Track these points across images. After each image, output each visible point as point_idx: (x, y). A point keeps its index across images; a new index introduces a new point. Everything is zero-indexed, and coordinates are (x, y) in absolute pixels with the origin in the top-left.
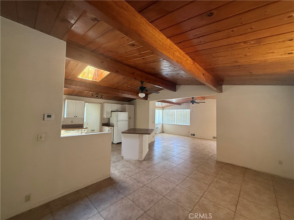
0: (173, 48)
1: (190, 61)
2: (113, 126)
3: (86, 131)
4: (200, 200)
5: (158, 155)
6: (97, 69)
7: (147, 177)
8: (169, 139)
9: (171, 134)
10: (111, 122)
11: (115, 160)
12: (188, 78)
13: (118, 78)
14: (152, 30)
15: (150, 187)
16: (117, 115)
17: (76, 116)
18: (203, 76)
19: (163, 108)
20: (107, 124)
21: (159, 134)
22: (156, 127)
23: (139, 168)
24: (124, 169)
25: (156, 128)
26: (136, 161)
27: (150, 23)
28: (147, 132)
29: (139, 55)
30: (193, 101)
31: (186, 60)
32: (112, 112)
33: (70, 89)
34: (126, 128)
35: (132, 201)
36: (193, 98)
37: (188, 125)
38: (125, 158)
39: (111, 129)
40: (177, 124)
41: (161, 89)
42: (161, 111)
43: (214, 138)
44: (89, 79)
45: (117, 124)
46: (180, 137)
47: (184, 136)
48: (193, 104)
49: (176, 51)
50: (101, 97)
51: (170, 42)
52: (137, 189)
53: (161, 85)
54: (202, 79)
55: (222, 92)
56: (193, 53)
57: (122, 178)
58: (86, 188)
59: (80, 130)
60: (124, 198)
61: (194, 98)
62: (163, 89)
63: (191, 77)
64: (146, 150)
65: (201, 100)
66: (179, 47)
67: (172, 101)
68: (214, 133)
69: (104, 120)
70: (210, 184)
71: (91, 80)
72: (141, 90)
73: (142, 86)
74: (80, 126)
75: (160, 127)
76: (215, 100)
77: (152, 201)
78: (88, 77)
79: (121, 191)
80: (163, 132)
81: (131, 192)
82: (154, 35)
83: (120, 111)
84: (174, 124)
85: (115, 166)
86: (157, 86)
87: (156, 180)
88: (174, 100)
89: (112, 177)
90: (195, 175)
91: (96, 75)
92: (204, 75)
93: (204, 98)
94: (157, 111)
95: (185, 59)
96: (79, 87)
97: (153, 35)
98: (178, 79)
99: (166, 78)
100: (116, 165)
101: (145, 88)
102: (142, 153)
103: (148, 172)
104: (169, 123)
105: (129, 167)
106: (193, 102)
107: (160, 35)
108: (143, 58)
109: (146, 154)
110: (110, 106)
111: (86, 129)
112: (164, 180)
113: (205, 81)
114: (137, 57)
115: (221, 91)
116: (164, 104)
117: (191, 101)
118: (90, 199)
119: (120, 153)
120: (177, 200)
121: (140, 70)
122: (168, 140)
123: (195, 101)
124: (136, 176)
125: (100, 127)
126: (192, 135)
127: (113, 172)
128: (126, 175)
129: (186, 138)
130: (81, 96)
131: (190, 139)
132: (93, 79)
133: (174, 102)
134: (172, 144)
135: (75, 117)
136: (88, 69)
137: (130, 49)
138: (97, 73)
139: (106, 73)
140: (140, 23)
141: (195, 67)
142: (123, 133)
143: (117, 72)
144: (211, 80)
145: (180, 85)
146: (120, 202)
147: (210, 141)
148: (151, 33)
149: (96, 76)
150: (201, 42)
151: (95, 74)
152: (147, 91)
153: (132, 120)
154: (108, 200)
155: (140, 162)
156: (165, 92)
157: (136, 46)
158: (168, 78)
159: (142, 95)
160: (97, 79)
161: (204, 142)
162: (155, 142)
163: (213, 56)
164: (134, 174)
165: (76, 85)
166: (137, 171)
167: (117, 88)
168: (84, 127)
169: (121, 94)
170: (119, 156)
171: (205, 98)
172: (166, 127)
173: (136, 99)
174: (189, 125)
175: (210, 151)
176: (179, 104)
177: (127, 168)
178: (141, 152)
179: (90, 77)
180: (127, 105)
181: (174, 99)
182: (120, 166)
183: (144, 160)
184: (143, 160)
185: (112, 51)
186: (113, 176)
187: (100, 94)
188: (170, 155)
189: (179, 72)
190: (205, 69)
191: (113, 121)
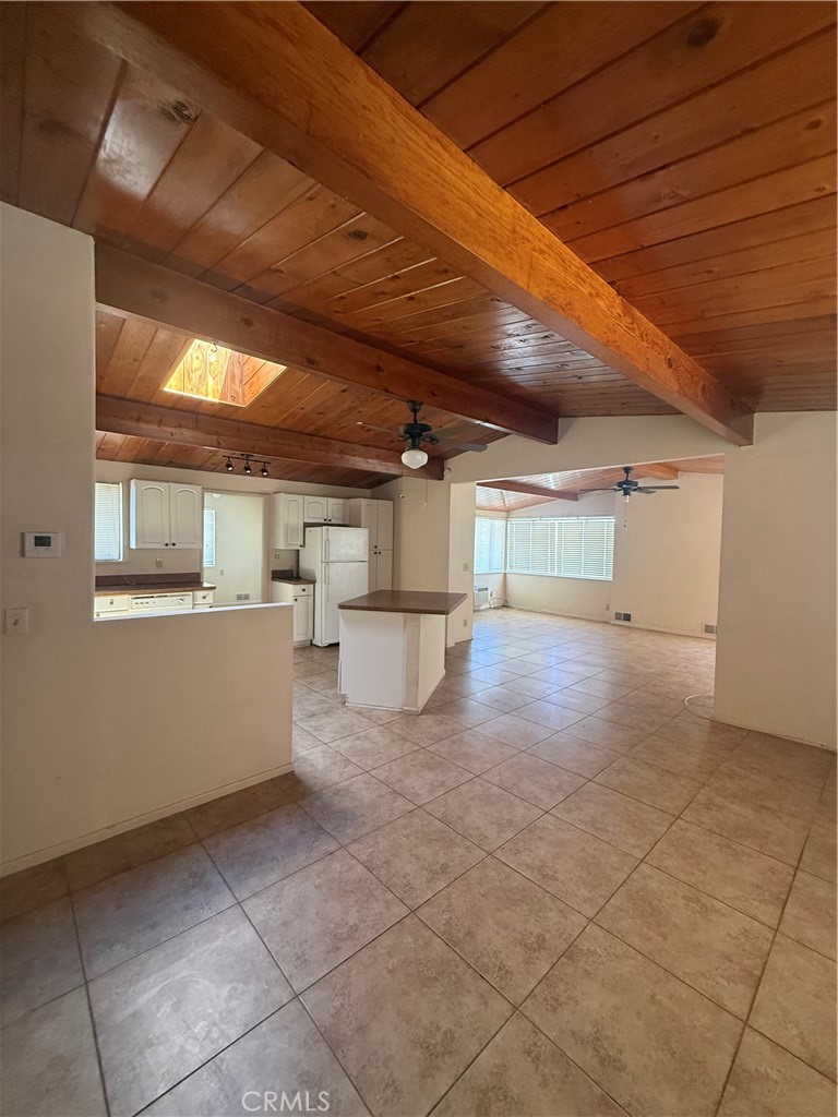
0: (530, 237)
1: (607, 300)
2: (314, 582)
3: (210, 600)
4: (635, 875)
5: (479, 694)
6: (237, 353)
7: (429, 776)
8: (529, 630)
9: (538, 615)
10: (305, 564)
11: (314, 708)
12: (606, 385)
13: (321, 393)
14: (427, 144)
15: (439, 815)
16: (324, 538)
17: (174, 544)
18: (670, 371)
19: (508, 512)
20: (290, 572)
21: (492, 611)
22: (478, 584)
23: (404, 739)
24: (345, 745)
25: (480, 590)
26: (393, 714)
27: (418, 108)
28: (440, 604)
29: (393, 284)
30: (627, 482)
31: (590, 294)
32: (307, 529)
33: (144, 439)
34: (360, 589)
35: (366, 867)
36: (627, 470)
37: (604, 578)
38: (352, 701)
39: (304, 593)
40: (562, 575)
41: (496, 436)
42: (499, 524)
43: (709, 629)
44: (210, 399)
45: (327, 576)
46: (571, 623)
47: (586, 623)
48: (626, 493)
49: (541, 252)
50: (264, 471)
51: (515, 206)
52: (391, 819)
53: (492, 419)
54: (665, 382)
55: (751, 444)
56: (623, 258)
57: (335, 776)
58: (201, 810)
59: (188, 596)
60: (338, 853)
61: (632, 472)
62: (506, 434)
63: (619, 376)
64: (433, 672)
65: (663, 479)
66: (558, 233)
67: (545, 485)
68: (708, 611)
69: (277, 557)
70: (677, 813)
71: (217, 401)
72: (412, 437)
73: (415, 421)
74: (189, 581)
75: (494, 585)
76: (721, 477)
77: (444, 869)
78: (203, 389)
79: (328, 828)
80: (505, 605)
81: (366, 830)
82: (436, 169)
83: (340, 523)
84: (549, 573)
85: (311, 730)
86: (478, 422)
87: (463, 788)
88: (551, 480)
89: (297, 771)
90: (619, 772)
91: (233, 381)
92: (670, 366)
93: (673, 470)
94: (482, 525)
95: (586, 290)
96: (173, 430)
97: (429, 169)
98: (564, 391)
99: (515, 385)
100: (316, 729)
101: (426, 428)
102: (417, 683)
103: (437, 758)
104: (530, 572)
105: (366, 737)
106: (627, 486)
107: (467, 173)
108: (411, 298)
109: (432, 689)
110: (300, 504)
111: (211, 592)
112: (496, 790)
113: (678, 392)
114: (383, 293)
115: (746, 437)
116: (512, 497)
117: (620, 484)
118: (212, 852)
119: (334, 683)
120: (541, 869)
121: (405, 355)
122: (524, 636)
123: (636, 484)
124: (391, 770)
125: (263, 585)
126: (618, 617)
127: (303, 753)
128: (350, 768)
129: (597, 628)
130: (189, 468)
131: (610, 632)
132: (223, 396)
133: (553, 488)
134: (537, 651)
135: (167, 545)
136: (201, 358)
137: (350, 252)
138: (237, 372)
139: (273, 370)
140: (365, 107)
141: (633, 330)
142: (342, 607)
143: (311, 362)
144: (704, 387)
145: (573, 416)
146: (318, 867)
147: (691, 643)
148: (422, 158)
149: (237, 386)
150: (658, 199)
151: (231, 377)
152: (433, 440)
153: (386, 558)
154: (274, 858)
155: (409, 717)
156: (516, 447)
157: (374, 237)
158: (523, 384)
159: (415, 459)
160: (238, 396)
161: (666, 646)
162: (473, 645)
163: (716, 270)
164: (383, 762)
165: (160, 423)
166: (395, 751)
167: (322, 434)
168: (205, 585)
169: (337, 455)
170: (331, 692)
171: (677, 470)
172: (518, 588)
173: (397, 477)
174: (611, 578)
175: (691, 681)
176: (569, 495)
177: (358, 739)
178: (413, 682)
179: (210, 390)
180: (363, 502)
181: (550, 476)
182: (330, 732)
183: (425, 711)
184: (421, 708)
185: (282, 272)
186: (301, 769)
187: (256, 456)
188: (528, 693)
189: (567, 357)
190: (679, 340)
191: (311, 561)
